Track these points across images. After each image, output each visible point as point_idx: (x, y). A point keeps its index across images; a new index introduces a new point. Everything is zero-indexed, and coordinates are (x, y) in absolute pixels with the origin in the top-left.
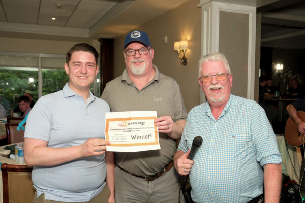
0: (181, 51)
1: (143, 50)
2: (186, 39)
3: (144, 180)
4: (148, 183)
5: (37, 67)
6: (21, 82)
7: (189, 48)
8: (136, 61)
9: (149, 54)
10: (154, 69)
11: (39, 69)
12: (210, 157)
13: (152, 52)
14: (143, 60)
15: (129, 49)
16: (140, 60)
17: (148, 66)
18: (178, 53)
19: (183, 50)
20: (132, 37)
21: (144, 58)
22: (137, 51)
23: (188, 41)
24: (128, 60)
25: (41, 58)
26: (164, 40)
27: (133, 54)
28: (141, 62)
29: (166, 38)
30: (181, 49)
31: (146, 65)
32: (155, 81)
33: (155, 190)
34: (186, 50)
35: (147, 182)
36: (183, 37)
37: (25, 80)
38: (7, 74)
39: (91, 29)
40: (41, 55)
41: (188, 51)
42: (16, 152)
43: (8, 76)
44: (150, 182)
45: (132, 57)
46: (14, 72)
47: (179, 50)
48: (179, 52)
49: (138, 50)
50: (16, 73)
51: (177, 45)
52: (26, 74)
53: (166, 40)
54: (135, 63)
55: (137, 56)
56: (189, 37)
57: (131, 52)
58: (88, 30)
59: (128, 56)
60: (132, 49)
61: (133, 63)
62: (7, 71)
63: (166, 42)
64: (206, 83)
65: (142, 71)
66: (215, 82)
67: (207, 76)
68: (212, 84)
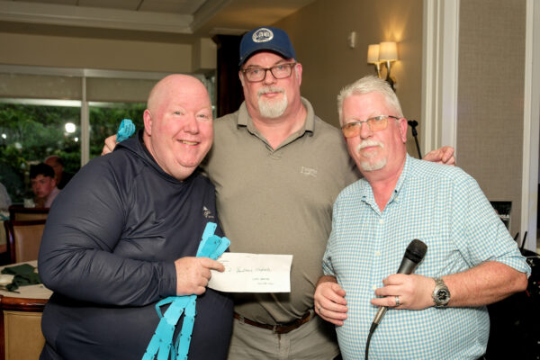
0: (382, 65)
2: (392, 40)
3: (270, 332)
4: (280, 337)
5: (79, 98)
6: (44, 132)
7: (399, 59)
8: (266, 90)
9: (292, 77)
10: (305, 107)
11: (83, 104)
13: (298, 70)
14: (280, 89)
16: (274, 88)
17: (291, 100)
18: (376, 70)
19: (386, 64)
21: (282, 85)
22: (268, 72)
23: (398, 44)
24: (250, 90)
25: (88, 79)
26: (350, 41)
28: (276, 93)
29: (353, 36)
30: (383, 61)
32: (307, 131)
33: (293, 352)
34: (392, 63)
35: (277, 335)
36: (388, 35)
37: (52, 126)
38: (13, 114)
39: (195, 14)
40: (87, 73)
41: (398, 64)
43: (15, 119)
44: (283, 336)
45: (259, 84)
46: (29, 108)
47: (378, 64)
48: (379, 68)
49: (270, 69)
50: (33, 112)
51: (375, 52)
52: (55, 115)
53: (353, 41)
54: (265, 94)
56: (398, 35)
58: (190, 18)
61: (261, 94)
62: (13, 106)
63: (353, 45)
64: (352, 137)
65: (281, 110)
66: (365, 134)
67: (353, 124)
68: (362, 139)
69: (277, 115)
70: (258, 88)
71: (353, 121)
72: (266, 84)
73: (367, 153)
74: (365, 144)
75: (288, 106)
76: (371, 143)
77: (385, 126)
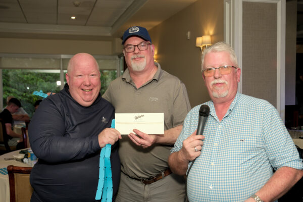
1: (143, 46)
3: (141, 183)
4: (145, 186)
8: (135, 56)
9: (148, 49)
12: (212, 164)
14: (143, 55)
15: (128, 45)
16: (139, 55)
20: (130, 32)
21: (144, 53)
22: (136, 47)
24: (128, 57)
27: (132, 50)
28: (141, 58)
29: (189, 33)
31: (147, 61)
32: (154, 80)
42: (29, 156)
45: (132, 53)
49: (137, 46)
54: (134, 59)
55: (137, 51)
57: (130, 48)
59: (128, 52)
60: (131, 45)
64: (209, 77)
65: (142, 67)
66: (217, 76)
67: (210, 69)
68: (215, 78)
69: (141, 70)
70: (131, 56)
71: (210, 67)
72: (135, 54)
73: (217, 87)
74: (216, 81)
75: (147, 65)
76: (220, 81)
77: (229, 72)
